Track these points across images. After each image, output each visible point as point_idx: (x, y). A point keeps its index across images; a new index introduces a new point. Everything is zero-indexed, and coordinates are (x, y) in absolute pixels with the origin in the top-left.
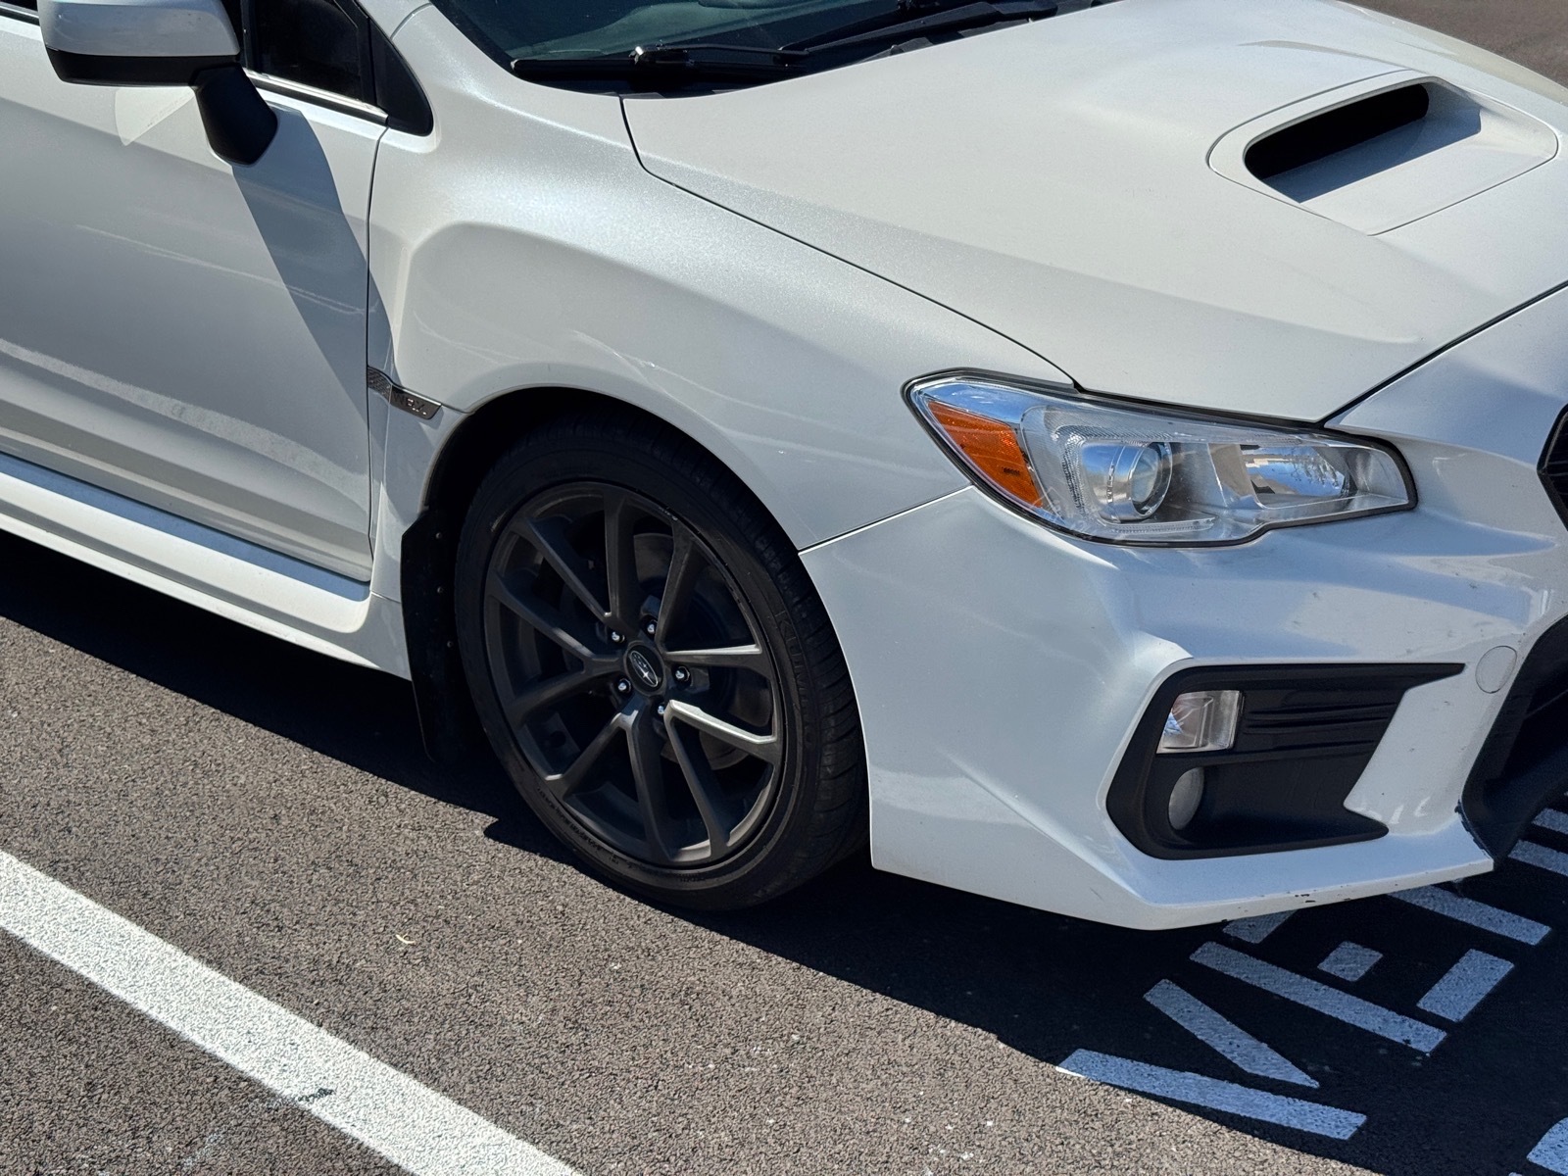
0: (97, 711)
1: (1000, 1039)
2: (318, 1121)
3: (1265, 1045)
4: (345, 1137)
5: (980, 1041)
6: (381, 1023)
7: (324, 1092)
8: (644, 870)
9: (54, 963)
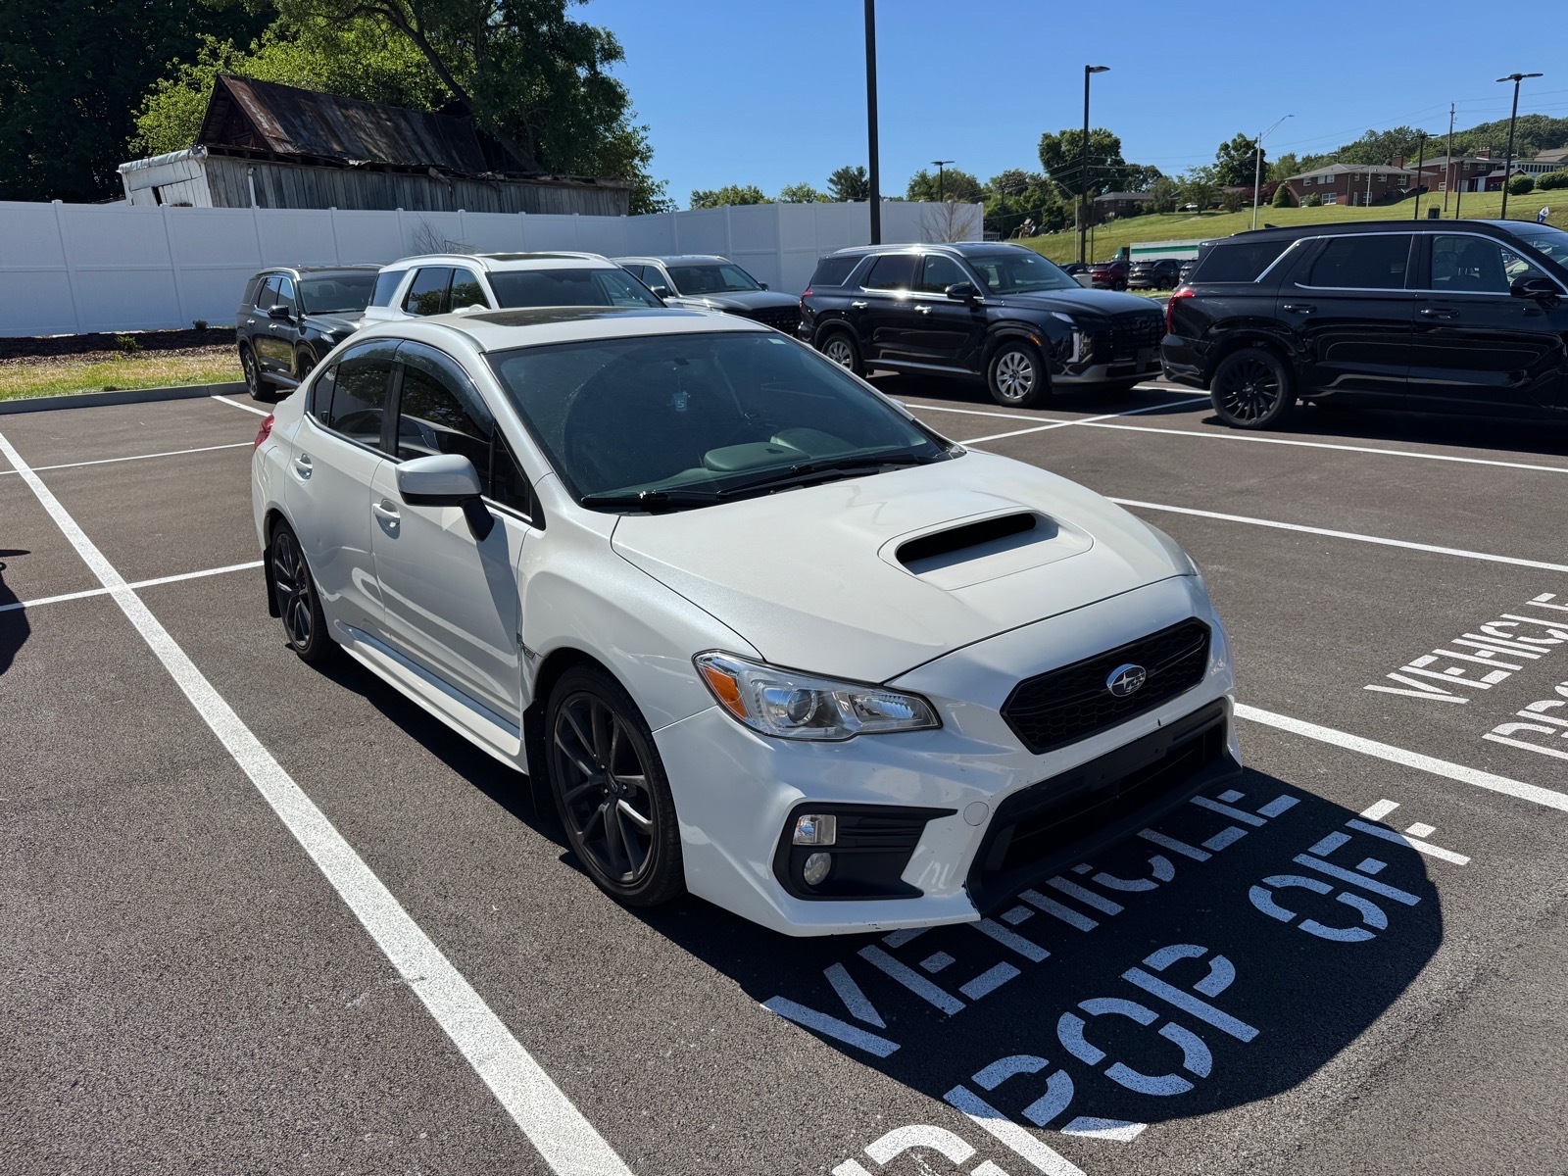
1: (741, 987)
2: (412, 992)
3: (870, 1003)
4: (419, 1001)
5: (731, 986)
6: (464, 948)
7: (422, 979)
9: (345, 903)
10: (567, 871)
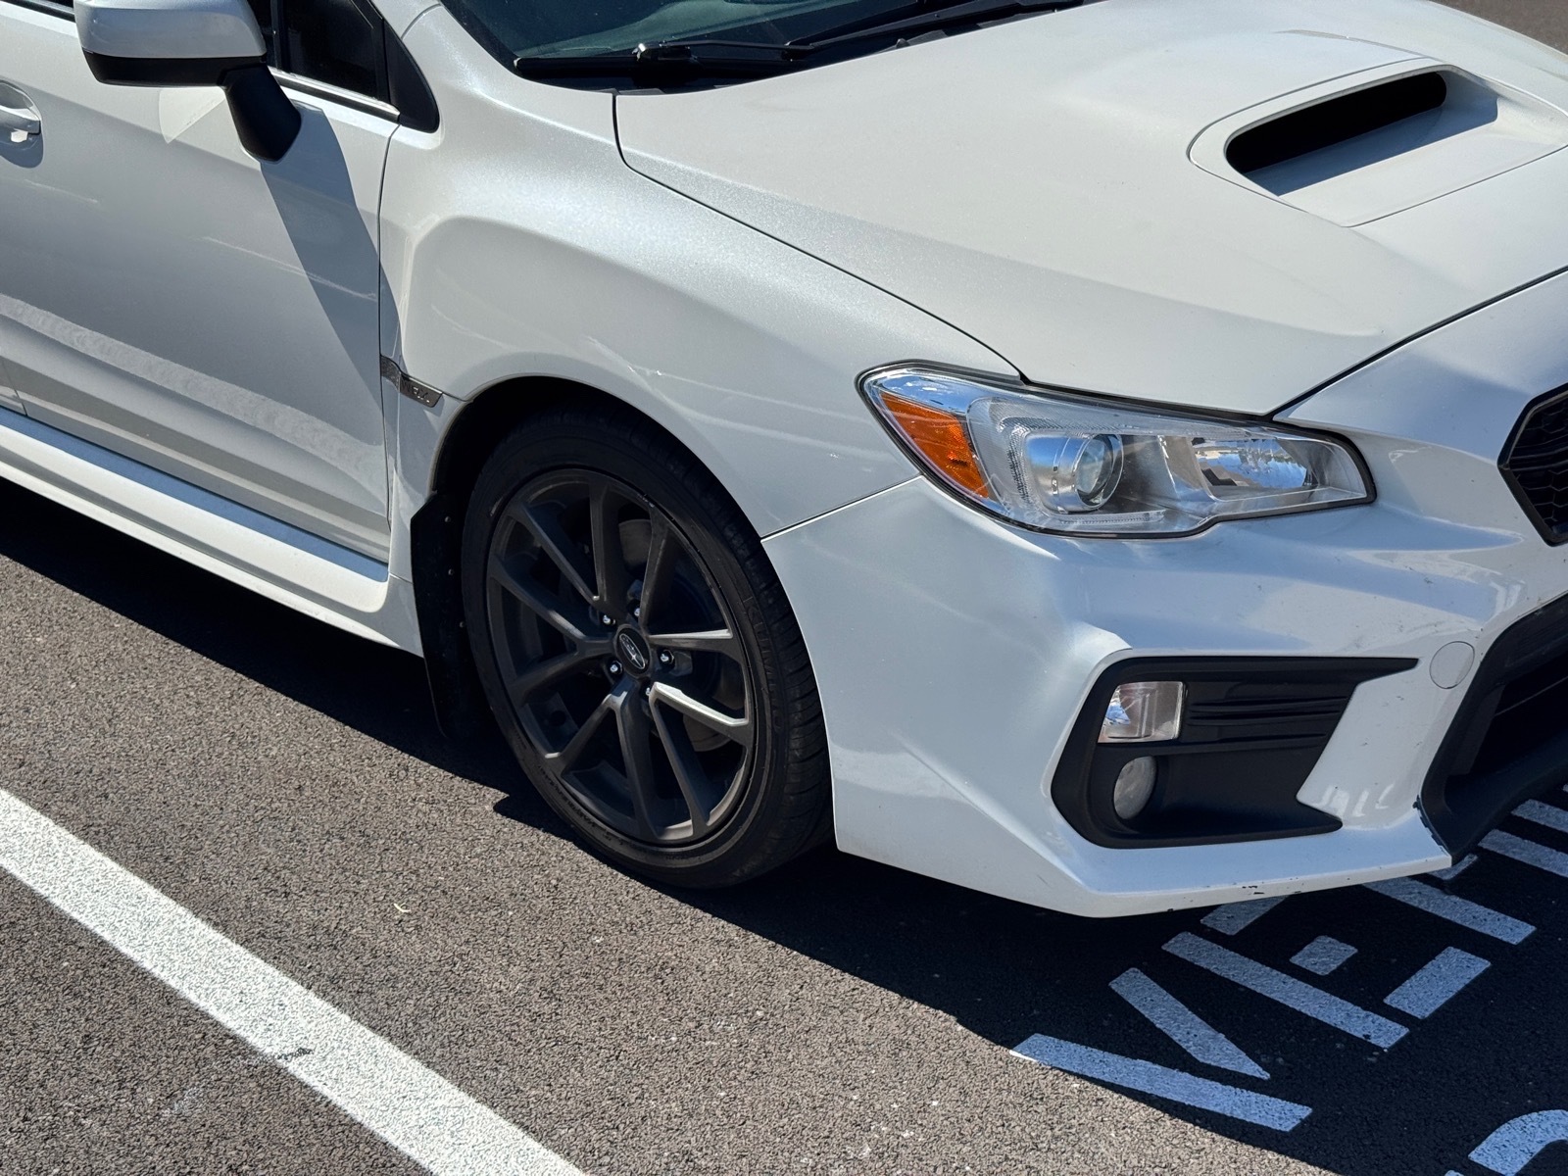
0: (151, 684)
1: (960, 1021)
2: (293, 1079)
5: (940, 1024)
6: (366, 987)
7: (303, 1052)
8: (635, 848)
10: (519, 832)
